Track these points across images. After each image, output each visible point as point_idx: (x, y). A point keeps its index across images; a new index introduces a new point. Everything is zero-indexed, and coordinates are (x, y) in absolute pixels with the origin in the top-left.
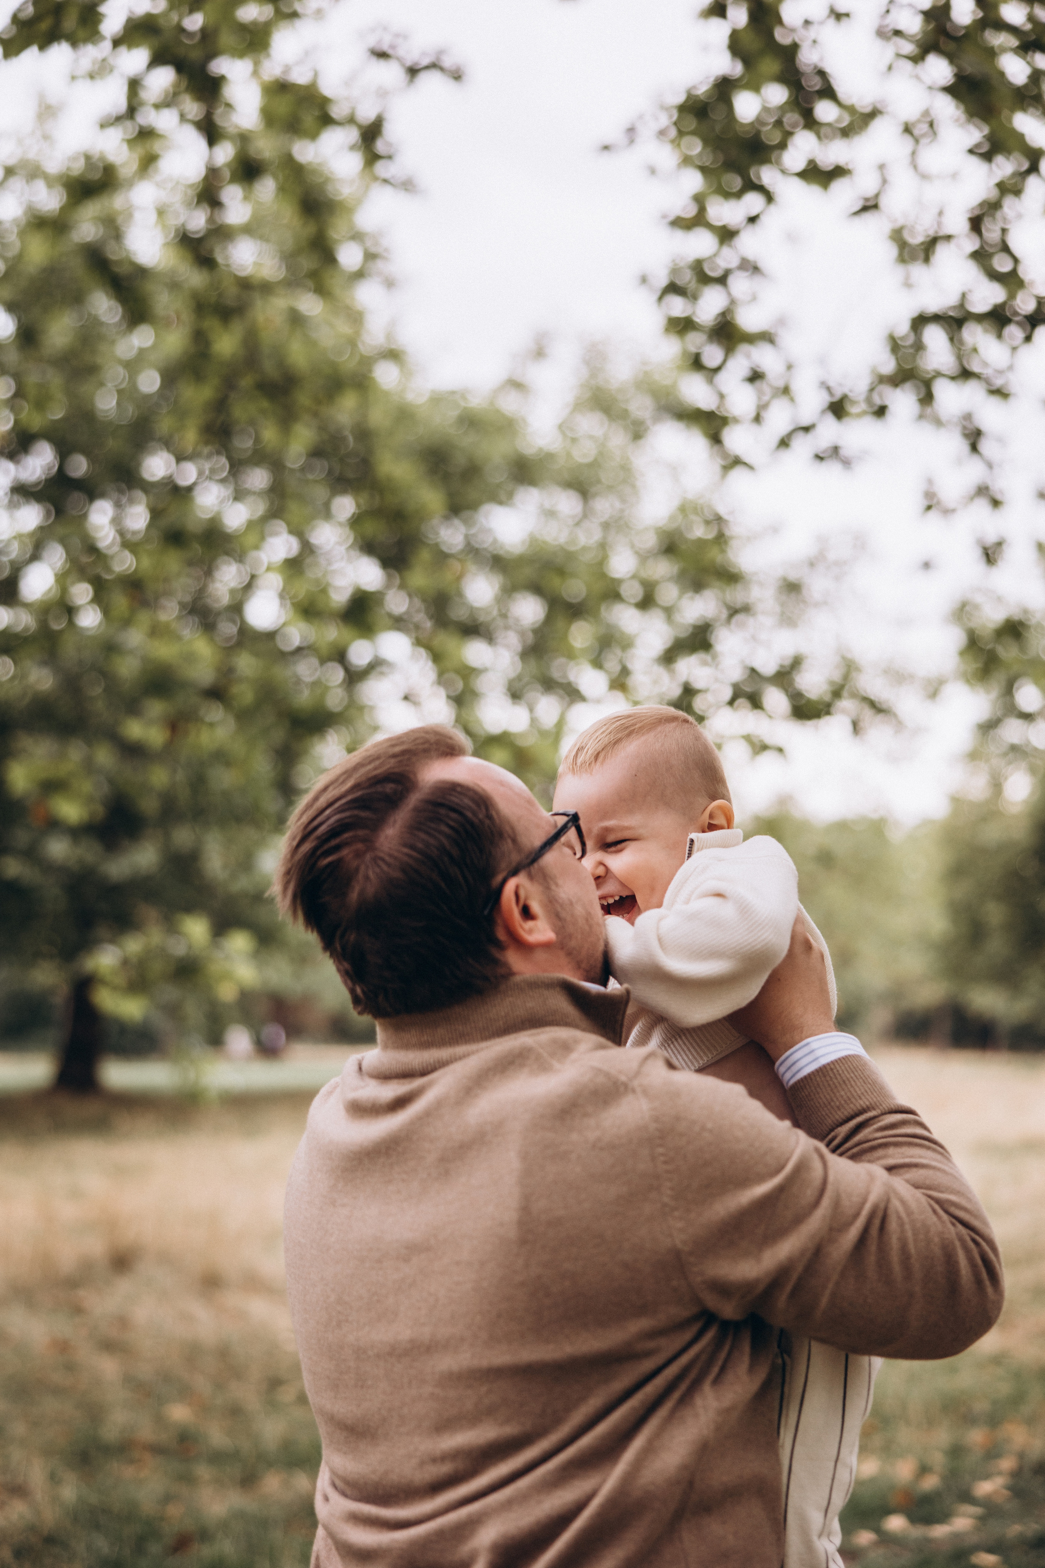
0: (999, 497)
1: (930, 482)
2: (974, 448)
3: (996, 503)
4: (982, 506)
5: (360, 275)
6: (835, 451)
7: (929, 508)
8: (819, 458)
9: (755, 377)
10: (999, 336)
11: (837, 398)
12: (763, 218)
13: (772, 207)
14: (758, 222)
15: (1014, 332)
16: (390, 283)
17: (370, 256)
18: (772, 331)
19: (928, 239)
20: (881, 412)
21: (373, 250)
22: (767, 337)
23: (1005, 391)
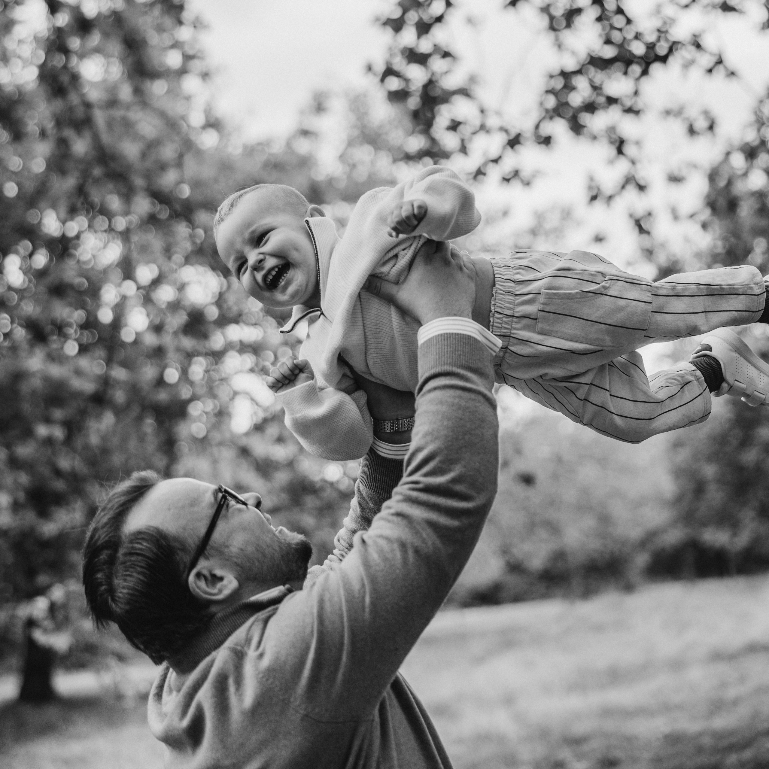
0: (642, 183)
1: (592, 179)
2: (620, 151)
3: (641, 188)
4: (631, 192)
5: (183, 71)
6: (516, 173)
7: (594, 198)
8: (507, 180)
9: (454, 126)
10: (626, 73)
11: (512, 136)
12: (446, 17)
13: (451, 9)
14: (444, 20)
15: (636, 69)
16: (205, 76)
17: (187, 58)
18: (468, 88)
19: (566, 12)
20: (547, 141)
21: (191, 52)
22: (464, 92)
23: (636, 108)
